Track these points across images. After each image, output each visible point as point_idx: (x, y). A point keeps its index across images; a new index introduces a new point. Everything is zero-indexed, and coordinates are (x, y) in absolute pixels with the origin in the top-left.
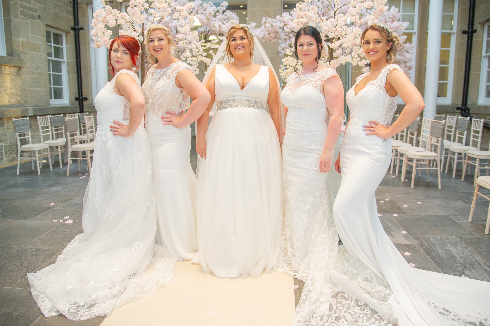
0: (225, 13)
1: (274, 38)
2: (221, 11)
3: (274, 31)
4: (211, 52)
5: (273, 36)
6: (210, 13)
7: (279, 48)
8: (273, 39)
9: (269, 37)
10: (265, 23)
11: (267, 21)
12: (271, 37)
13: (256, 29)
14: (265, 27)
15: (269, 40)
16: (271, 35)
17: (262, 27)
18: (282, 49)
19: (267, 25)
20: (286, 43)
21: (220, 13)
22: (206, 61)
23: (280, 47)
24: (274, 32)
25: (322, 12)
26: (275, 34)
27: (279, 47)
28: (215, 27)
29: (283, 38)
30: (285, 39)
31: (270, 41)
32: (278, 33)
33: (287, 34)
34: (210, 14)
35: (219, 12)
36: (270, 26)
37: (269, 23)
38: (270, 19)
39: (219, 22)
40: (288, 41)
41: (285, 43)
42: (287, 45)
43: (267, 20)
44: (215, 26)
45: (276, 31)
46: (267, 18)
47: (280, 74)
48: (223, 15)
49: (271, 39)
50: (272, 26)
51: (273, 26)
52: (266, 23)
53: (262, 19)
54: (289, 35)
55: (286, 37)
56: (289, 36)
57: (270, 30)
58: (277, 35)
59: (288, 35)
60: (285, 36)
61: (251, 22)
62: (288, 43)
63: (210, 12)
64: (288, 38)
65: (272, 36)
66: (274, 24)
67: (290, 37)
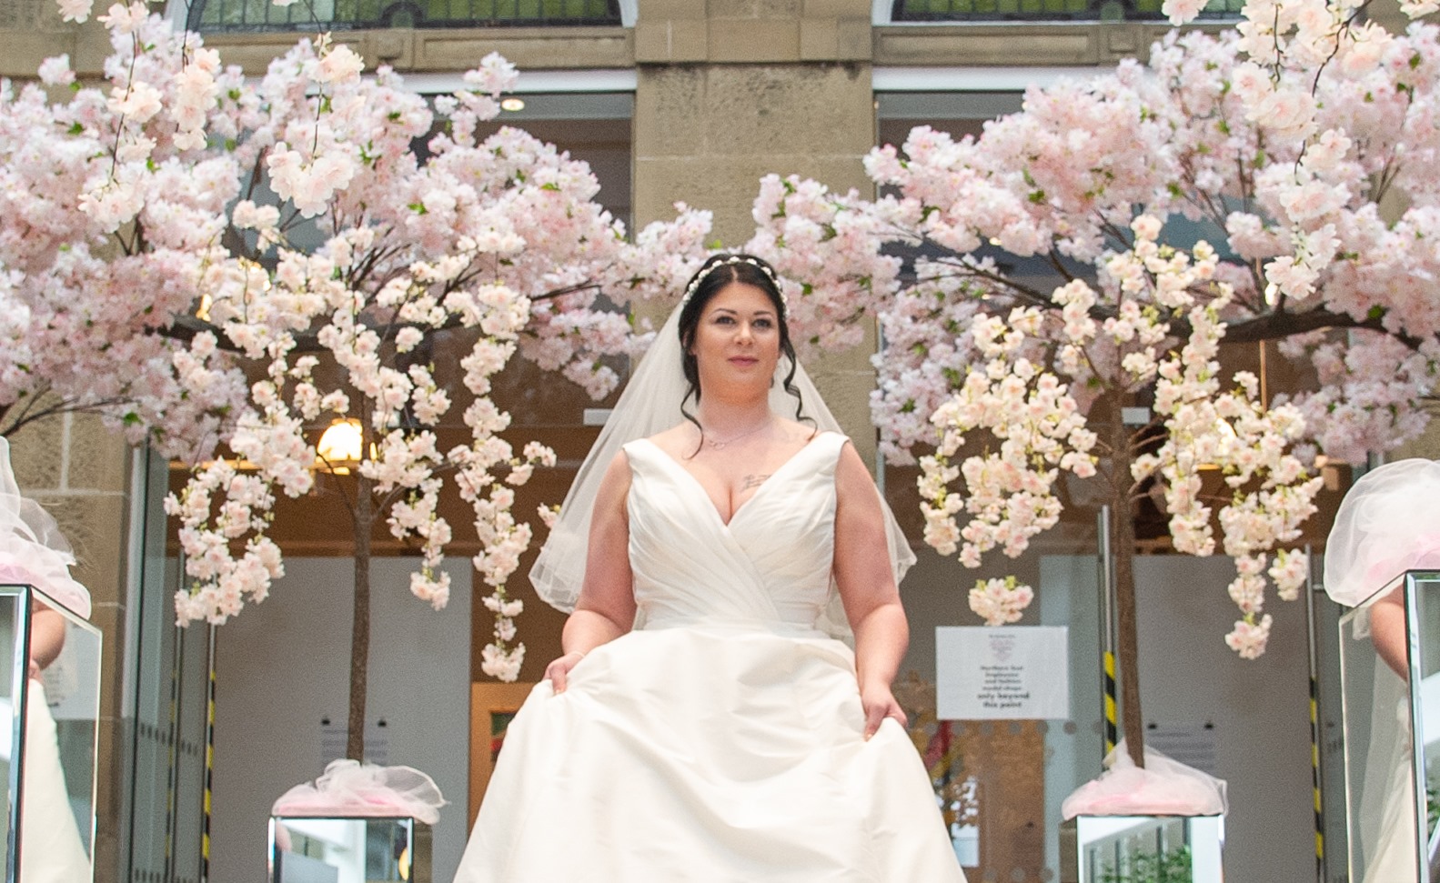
0: (493, 141)
1: (842, 322)
2: (463, 123)
3: (843, 273)
4: (407, 338)
5: (839, 309)
6: (394, 117)
7: (872, 404)
8: (839, 328)
9: (806, 316)
10: (774, 216)
11: (793, 201)
12: (823, 310)
14: (779, 242)
15: (810, 334)
16: (820, 296)
17: (761, 241)
18: (899, 405)
19: (795, 224)
20: (926, 366)
21: (457, 135)
22: (377, 384)
23: (885, 392)
24: (841, 280)
25: (1178, 147)
26: (850, 294)
28: (424, 211)
29: (904, 337)
30: (919, 344)
31: (815, 340)
32: (874, 282)
33: (933, 307)
34: (394, 128)
35: (449, 134)
36: (817, 231)
37: (807, 211)
38: (812, 190)
39: (451, 180)
40: (939, 349)
41: (917, 366)
42: (931, 376)
43: (790, 189)
44: (427, 200)
45: (855, 271)
46: (793, 179)
48: (476, 146)
49: (823, 328)
50: (830, 233)
51: (839, 232)
52: (781, 214)
53: (756, 189)
54: (948, 309)
55: (924, 328)
56: (942, 319)
57: (816, 259)
58: (863, 300)
59: (935, 314)
60: (915, 319)
61: (681, 206)
62: (944, 363)
63: (395, 110)
64: (941, 333)
65: (832, 304)
66: (841, 221)
67: (950, 326)
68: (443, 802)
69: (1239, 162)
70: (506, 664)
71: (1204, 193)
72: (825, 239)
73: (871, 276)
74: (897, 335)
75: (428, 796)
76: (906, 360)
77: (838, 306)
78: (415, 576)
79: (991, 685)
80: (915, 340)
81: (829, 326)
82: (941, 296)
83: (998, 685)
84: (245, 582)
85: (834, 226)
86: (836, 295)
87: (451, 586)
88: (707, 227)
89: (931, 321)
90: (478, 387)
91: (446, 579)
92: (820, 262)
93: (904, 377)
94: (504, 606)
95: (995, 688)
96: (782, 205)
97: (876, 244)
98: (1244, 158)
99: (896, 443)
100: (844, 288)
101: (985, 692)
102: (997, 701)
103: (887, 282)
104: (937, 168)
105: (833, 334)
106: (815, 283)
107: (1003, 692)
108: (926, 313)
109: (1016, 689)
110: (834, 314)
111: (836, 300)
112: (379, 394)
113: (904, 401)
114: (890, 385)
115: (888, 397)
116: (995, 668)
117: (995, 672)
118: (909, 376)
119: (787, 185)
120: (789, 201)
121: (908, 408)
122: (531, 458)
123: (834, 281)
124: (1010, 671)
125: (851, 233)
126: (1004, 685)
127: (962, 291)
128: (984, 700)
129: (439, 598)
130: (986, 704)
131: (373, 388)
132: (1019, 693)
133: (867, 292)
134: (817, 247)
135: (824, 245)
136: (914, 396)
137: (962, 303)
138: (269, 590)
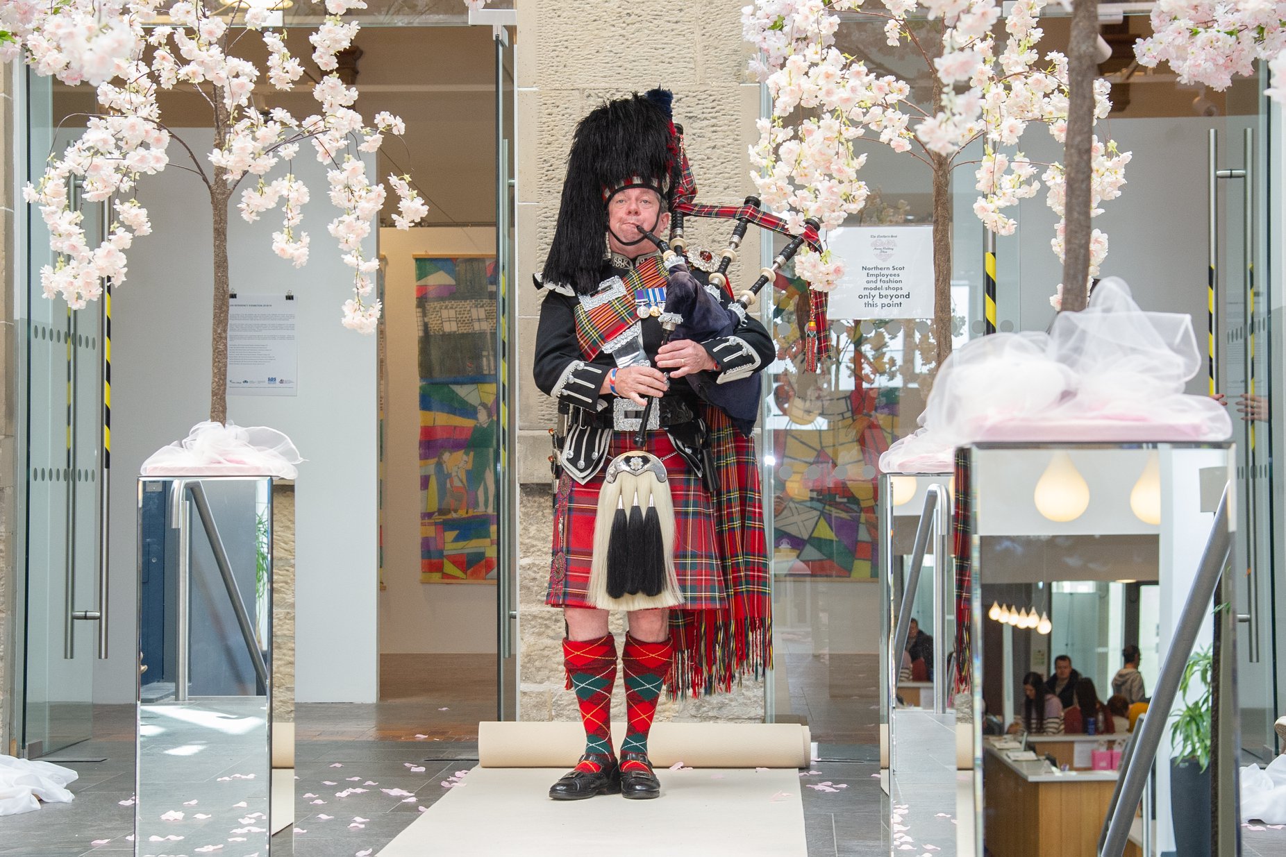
7: (743, 20)
18: (769, 23)
22: (223, 75)
27: (747, 10)
47: (753, 174)
68: (301, 460)
70: (364, 320)
75: (288, 454)
78: (276, 235)
79: (873, 285)
83: (879, 285)
84: (102, 269)
87: (310, 246)
90: (326, 64)
91: (306, 239)
94: (361, 263)
95: (876, 289)
101: (867, 293)
102: (877, 300)
107: (884, 292)
109: (897, 289)
112: (226, 83)
113: (775, 18)
115: (759, 13)
116: (876, 268)
117: (878, 272)
121: (778, 26)
122: (381, 127)
124: (891, 272)
126: (886, 285)
128: (866, 300)
129: (299, 257)
130: (867, 305)
131: (220, 79)
132: (899, 293)
136: (784, 13)
138: (126, 275)
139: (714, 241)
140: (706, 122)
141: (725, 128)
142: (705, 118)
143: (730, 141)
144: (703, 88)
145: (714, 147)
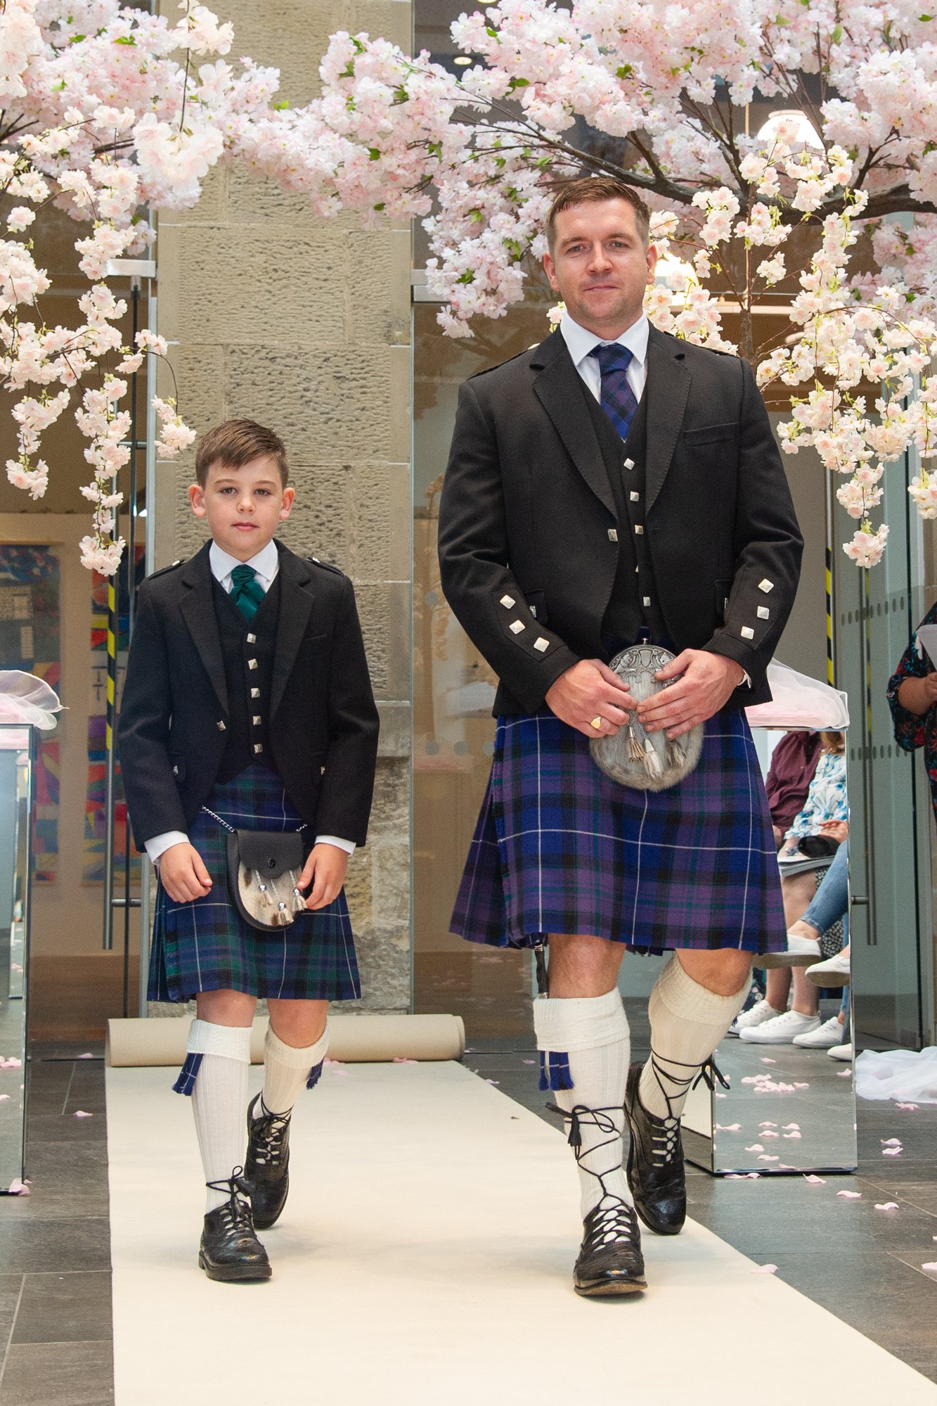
1: (409, 190)
4: (19, 218)
5: (407, 177)
8: (406, 196)
9: (372, 182)
10: (342, 75)
11: (363, 60)
13: (286, 114)
14: (350, 105)
15: (375, 201)
16: (387, 162)
17: (331, 103)
18: (457, 275)
19: (365, 86)
20: (487, 235)
23: (442, 261)
24: (410, 147)
26: (418, 162)
27: (432, 263)
29: (459, 203)
30: (475, 210)
31: (380, 207)
32: (443, 149)
33: (492, 173)
36: (389, 94)
37: (378, 73)
38: (383, 50)
40: (501, 220)
41: (477, 234)
42: (492, 247)
43: (360, 48)
45: (424, 137)
46: (363, 37)
49: (389, 197)
50: (402, 97)
51: (412, 96)
52: (350, 74)
53: (324, 46)
54: (509, 176)
55: (486, 195)
56: (502, 186)
57: (386, 124)
58: (431, 168)
59: (495, 180)
60: (471, 185)
61: (247, 61)
62: (505, 233)
64: (500, 201)
65: (400, 172)
66: (414, 85)
67: (511, 194)
68: (60, 707)
69: (817, 35)
70: (106, 559)
71: (780, 67)
72: (395, 103)
73: (441, 143)
74: (453, 201)
75: (44, 701)
76: (461, 226)
77: (407, 174)
78: (10, 464)
80: (473, 206)
81: (396, 194)
82: (501, 162)
85: (406, 89)
86: (405, 162)
87: (49, 475)
88: (275, 86)
89: (489, 188)
90: (95, 273)
91: (43, 467)
92: (391, 127)
93: (463, 246)
94: (103, 497)
96: (350, 66)
97: (449, 110)
98: (823, 32)
99: (454, 313)
100: (414, 154)
103: (458, 151)
104: (534, 42)
105: (400, 202)
106: (383, 148)
108: (484, 179)
110: (402, 182)
111: (404, 168)
113: (463, 271)
114: (448, 253)
115: (445, 266)
118: (467, 245)
119: (356, 43)
120: (359, 60)
121: (467, 279)
122: (141, 345)
123: (403, 147)
125: (424, 97)
127: (524, 158)
129: (37, 488)
133: (437, 160)
134: (388, 110)
135: (396, 107)
136: (473, 267)
137: (524, 171)
139: (362, 505)
140: (354, 384)
141: (375, 389)
142: (354, 379)
143: (379, 403)
144: (352, 348)
145: (363, 409)
